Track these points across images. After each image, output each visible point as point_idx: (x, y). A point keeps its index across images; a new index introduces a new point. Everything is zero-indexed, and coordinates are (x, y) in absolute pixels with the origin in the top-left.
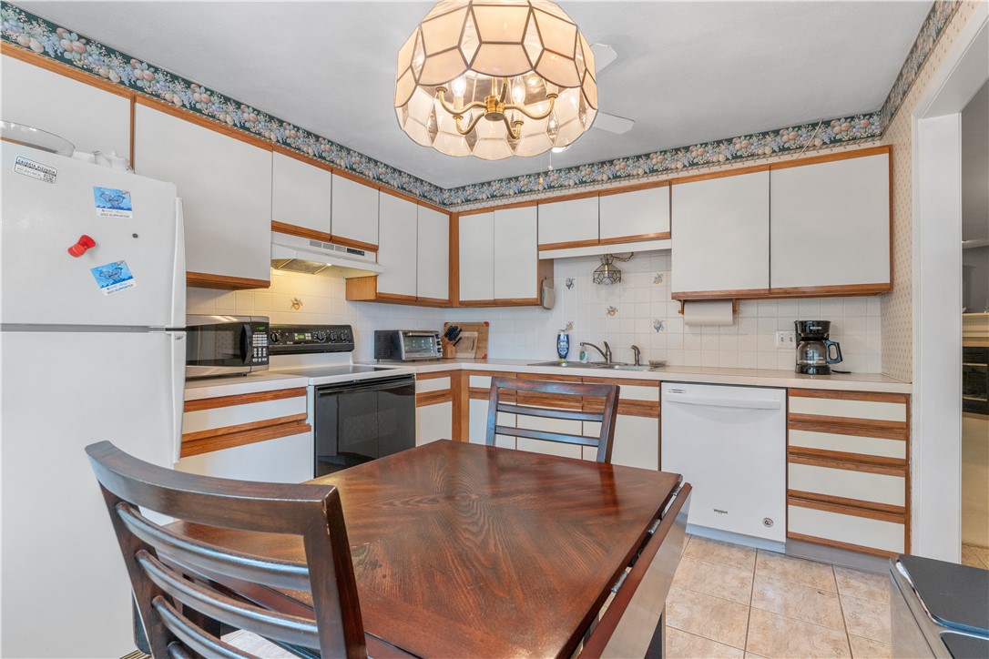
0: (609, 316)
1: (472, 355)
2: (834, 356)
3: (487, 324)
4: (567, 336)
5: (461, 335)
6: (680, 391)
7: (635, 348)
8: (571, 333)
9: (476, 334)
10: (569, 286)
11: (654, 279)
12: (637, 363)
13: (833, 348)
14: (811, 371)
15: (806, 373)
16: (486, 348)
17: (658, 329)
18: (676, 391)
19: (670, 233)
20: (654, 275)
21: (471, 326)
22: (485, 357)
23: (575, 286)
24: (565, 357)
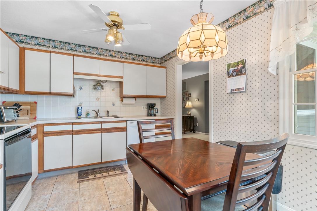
0: (97, 101)
1: (27, 117)
2: (157, 112)
3: (36, 103)
4: (82, 108)
5: (22, 108)
6: (132, 123)
7: (108, 111)
8: (82, 106)
9: (29, 107)
10: (80, 89)
11: (112, 90)
12: (108, 116)
13: (156, 110)
14: (153, 115)
15: (152, 116)
16: (36, 114)
17: (113, 105)
18: (131, 123)
19: (123, 77)
20: (112, 88)
21: (26, 104)
22: (35, 118)
23: (83, 89)
24: (81, 115)
